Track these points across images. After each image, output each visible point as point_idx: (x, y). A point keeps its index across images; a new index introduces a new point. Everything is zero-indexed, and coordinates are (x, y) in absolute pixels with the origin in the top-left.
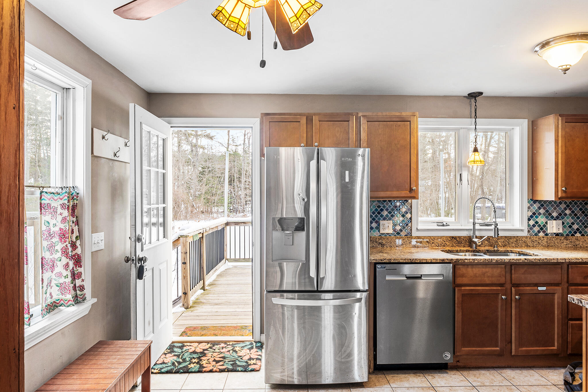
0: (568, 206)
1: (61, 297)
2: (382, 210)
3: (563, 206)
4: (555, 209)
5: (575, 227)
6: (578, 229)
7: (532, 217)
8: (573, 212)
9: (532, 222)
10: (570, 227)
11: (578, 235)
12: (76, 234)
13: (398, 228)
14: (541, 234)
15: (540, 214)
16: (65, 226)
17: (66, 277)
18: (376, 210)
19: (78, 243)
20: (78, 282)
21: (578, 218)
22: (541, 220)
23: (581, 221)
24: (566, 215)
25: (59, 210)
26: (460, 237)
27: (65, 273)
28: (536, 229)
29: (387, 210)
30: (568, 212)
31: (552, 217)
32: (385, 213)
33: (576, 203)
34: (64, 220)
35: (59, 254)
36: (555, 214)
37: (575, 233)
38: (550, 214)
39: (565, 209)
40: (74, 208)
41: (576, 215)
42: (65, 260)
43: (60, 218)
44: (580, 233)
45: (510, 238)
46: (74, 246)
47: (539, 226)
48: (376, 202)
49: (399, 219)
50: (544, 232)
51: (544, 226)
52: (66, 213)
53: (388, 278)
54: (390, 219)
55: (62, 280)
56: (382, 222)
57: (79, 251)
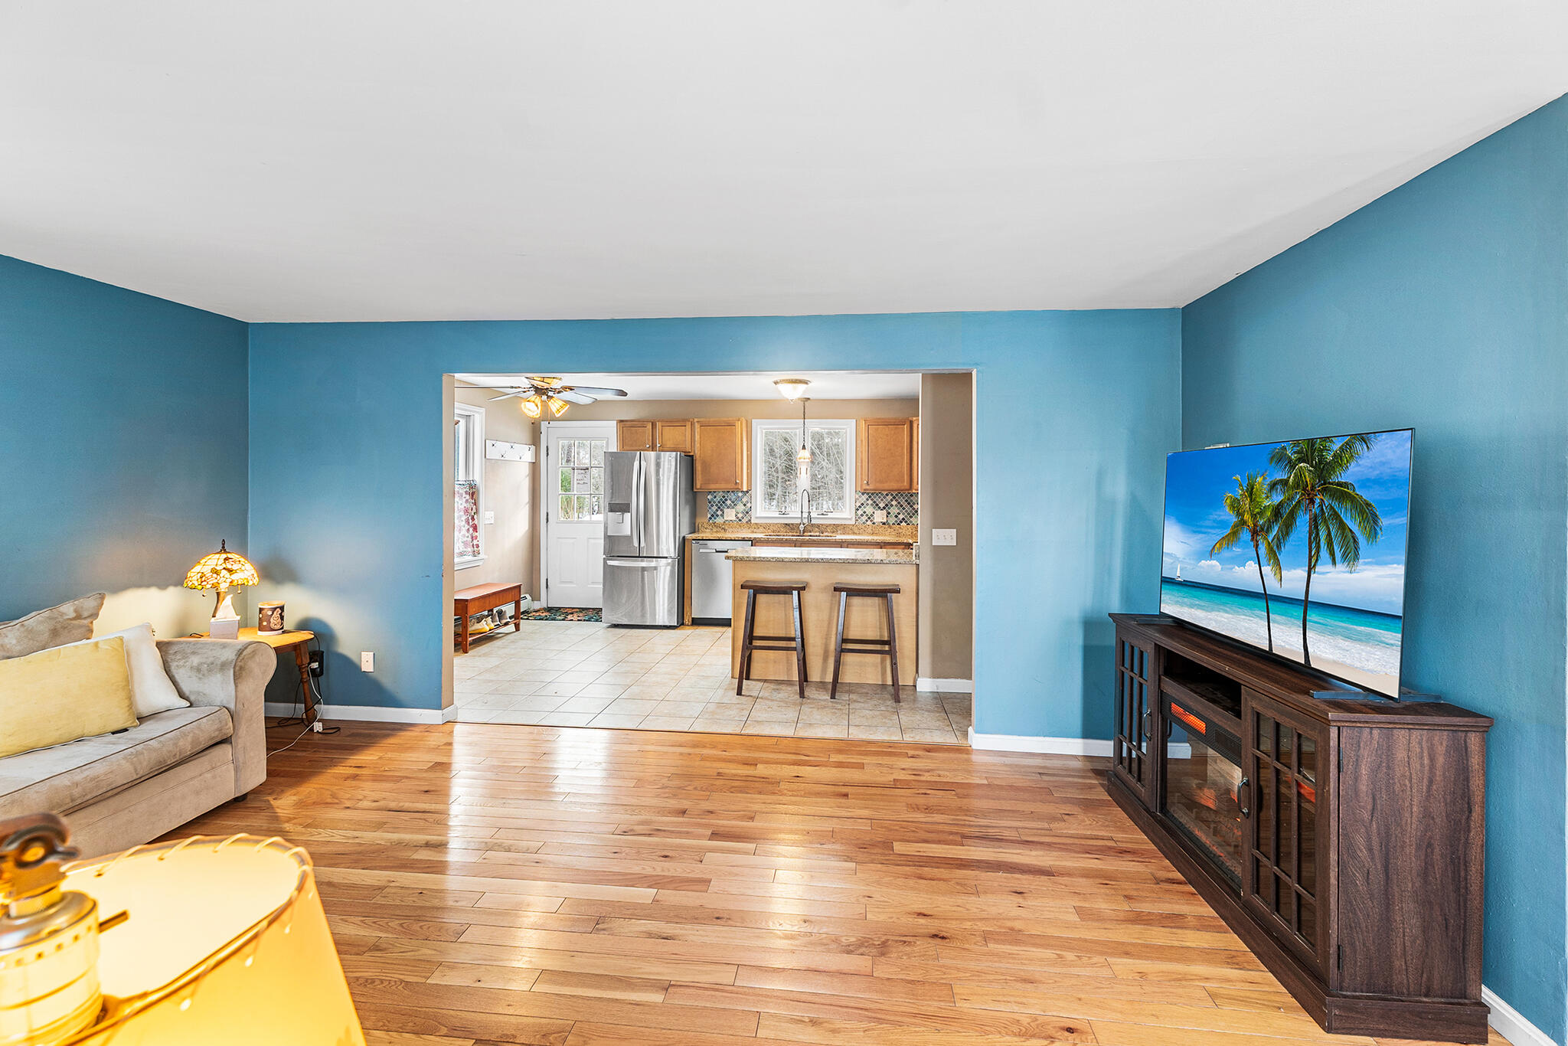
0: (894, 498)
1: (465, 549)
2: (726, 500)
3: (889, 497)
4: (882, 500)
5: (901, 517)
6: (903, 519)
7: (860, 507)
8: (899, 503)
9: (860, 512)
10: (896, 516)
11: (904, 524)
12: (474, 510)
13: (740, 515)
14: (869, 523)
15: (867, 504)
16: (468, 505)
17: (468, 537)
18: (721, 499)
19: (475, 516)
20: (475, 542)
21: (904, 509)
22: (869, 510)
23: (906, 511)
24: (892, 505)
25: (464, 495)
26: (792, 524)
27: (467, 535)
28: (864, 518)
29: (730, 500)
30: (894, 503)
31: (879, 508)
32: (729, 502)
33: (902, 495)
34: (467, 501)
35: (464, 523)
36: (882, 505)
37: (901, 522)
38: (877, 505)
39: (892, 500)
40: (473, 494)
41: (902, 506)
42: (467, 527)
43: (464, 500)
44: (906, 522)
45: (838, 525)
46: (473, 519)
47: (867, 515)
48: (721, 493)
49: (740, 507)
50: (871, 521)
51: (872, 515)
52: (468, 497)
53: (701, 551)
54: (733, 508)
55: (466, 539)
56: (725, 510)
57: (476, 522)
